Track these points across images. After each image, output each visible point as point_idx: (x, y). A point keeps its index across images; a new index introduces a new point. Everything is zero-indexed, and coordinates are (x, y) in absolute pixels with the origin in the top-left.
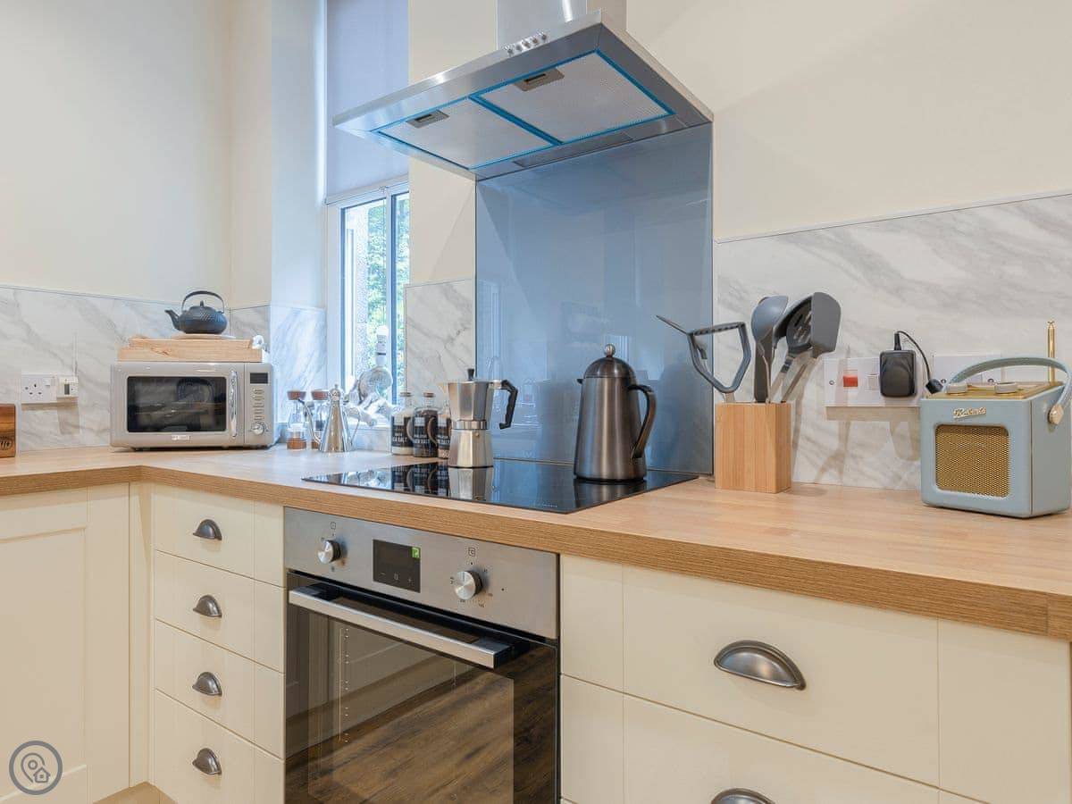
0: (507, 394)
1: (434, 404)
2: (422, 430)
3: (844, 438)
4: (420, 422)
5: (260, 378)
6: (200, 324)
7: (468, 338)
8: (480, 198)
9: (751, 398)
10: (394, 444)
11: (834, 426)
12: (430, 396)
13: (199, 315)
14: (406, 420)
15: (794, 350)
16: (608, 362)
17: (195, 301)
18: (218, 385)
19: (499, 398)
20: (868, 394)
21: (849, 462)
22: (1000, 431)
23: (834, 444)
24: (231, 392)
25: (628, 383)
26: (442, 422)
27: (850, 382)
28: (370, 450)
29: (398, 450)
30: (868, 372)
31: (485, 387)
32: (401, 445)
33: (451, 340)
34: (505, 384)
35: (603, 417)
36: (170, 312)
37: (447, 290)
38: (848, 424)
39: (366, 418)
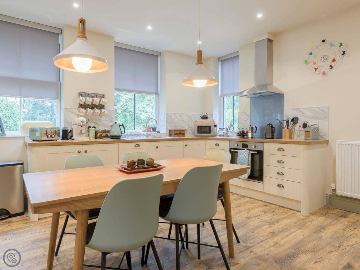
0: (256, 128)
1: (244, 130)
2: (242, 133)
3: (300, 133)
4: (242, 132)
5: (215, 126)
6: (205, 118)
7: (249, 120)
8: (251, 101)
9: (287, 129)
10: (237, 135)
11: (298, 132)
12: (243, 128)
13: (205, 117)
14: (239, 132)
15: (293, 123)
16: (269, 124)
17: (204, 114)
18: (210, 127)
19: (255, 129)
20: (301, 128)
21: (300, 136)
22: (309, 132)
23: (298, 134)
24: (212, 128)
25: (272, 127)
26: (245, 132)
27: (300, 127)
28: (232, 136)
29: (237, 136)
30: (302, 126)
31: (252, 127)
32: (238, 135)
33: (246, 120)
34: (255, 127)
35: (269, 131)
36: (201, 116)
37: (245, 113)
38: (300, 132)
39: (231, 132)
